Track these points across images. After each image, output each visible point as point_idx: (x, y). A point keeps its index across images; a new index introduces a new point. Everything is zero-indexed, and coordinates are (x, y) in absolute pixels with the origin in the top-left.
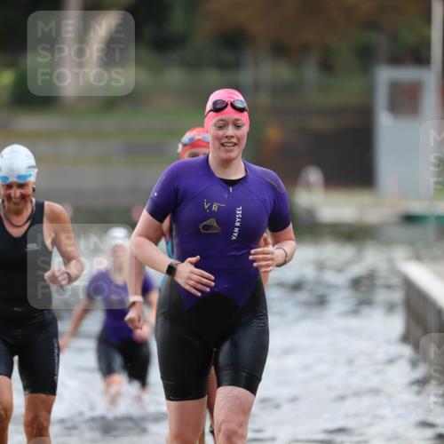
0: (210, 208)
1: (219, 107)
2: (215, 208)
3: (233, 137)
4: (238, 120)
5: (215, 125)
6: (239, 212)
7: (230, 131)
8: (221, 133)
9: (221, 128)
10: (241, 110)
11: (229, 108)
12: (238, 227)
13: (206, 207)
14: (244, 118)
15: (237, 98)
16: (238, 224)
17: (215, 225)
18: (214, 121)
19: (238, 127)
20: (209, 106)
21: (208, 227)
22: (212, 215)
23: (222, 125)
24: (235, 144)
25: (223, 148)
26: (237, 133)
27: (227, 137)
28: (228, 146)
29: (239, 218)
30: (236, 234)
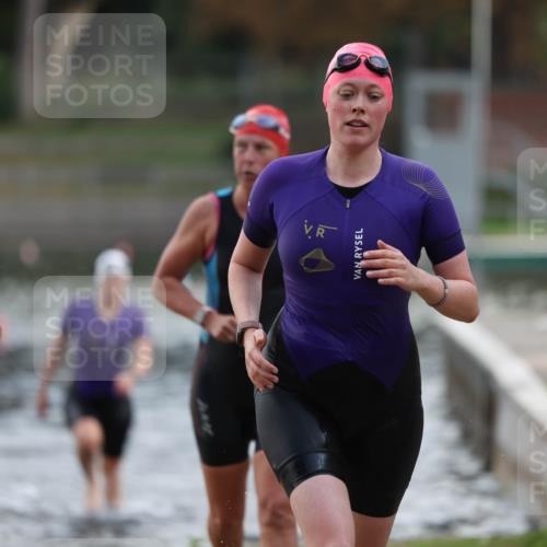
0: (313, 232)
1: (347, 65)
2: (320, 232)
3: (363, 111)
4: (373, 86)
5: (338, 92)
6: (359, 237)
7: (360, 101)
8: (347, 104)
9: (347, 97)
11: (362, 68)
12: (358, 260)
13: (307, 232)
14: (384, 85)
15: (374, 54)
16: (358, 255)
17: (324, 258)
19: (373, 98)
20: (333, 63)
21: (313, 263)
22: (316, 242)
23: (350, 93)
24: (365, 125)
25: (347, 128)
26: (371, 106)
27: (354, 110)
28: (354, 126)
29: (359, 246)
30: (359, 271)
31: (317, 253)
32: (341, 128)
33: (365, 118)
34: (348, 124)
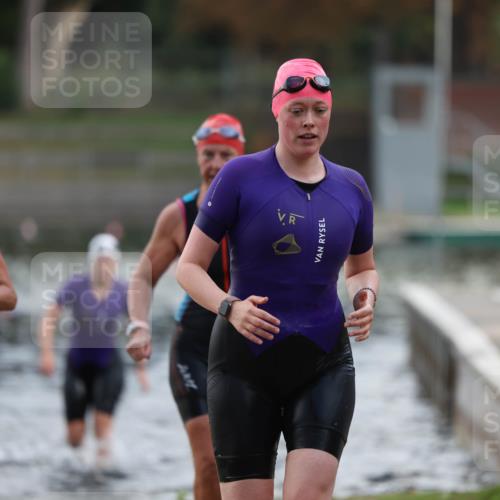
0: (286, 219)
1: (295, 86)
2: (292, 220)
3: (313, 126)
4: (319, 103)
6: (322, 224)
7: (310, 118)
8: (297, 121)
9: (297, 113)
10: (323, 90)
11: (308, 87)
12: (321, 245)
13: (281, 219)
14: (327, 100)
16: (322, 241)
17: (294, 243)
18: (288, 104)
19: (318, 111)
21: (284, 246)
22: (290, 229)
23: (298, 111)
24: (314, 136)
25: (300, 140)
26: (318, 120)
27: (306, 126)
28: (306, 138)
29: (323, 233)
30: (320, 255)
31: (289, 238)
32: (295, 141)
33: (314, 131)
34: (301, 137)
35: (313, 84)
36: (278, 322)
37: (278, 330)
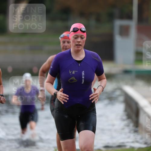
0: (72, 73)
1: (75, 30)
2: (73, 73)
3: (80, 42)
4: (82, 35)
5: (73, 37)
6: (83, 73)
7: (79, 40)
8: (76, 40)
9: (76, 38)
10: (84, 32)
11: (79, 31)
13: (70, 73)
14: (85, 35)
15: (82, 27)
16: (83, 78)
17: (75, 79)
18: (73, 35)
19: (82, 38)
20: (71, 29)
23: (76, 37)
24: (80, 45)
25: (76, 46)
26: (82, 41)
27: (78, 42)
28: (78, 45)
29: (83, 75)
30: (83, 82)
31: (73, 78)
32: (75, 46)
33: (80, 43)
34: (77, 45)
35: (81, 30)
36: (68, 96)
37: (68, 99)
